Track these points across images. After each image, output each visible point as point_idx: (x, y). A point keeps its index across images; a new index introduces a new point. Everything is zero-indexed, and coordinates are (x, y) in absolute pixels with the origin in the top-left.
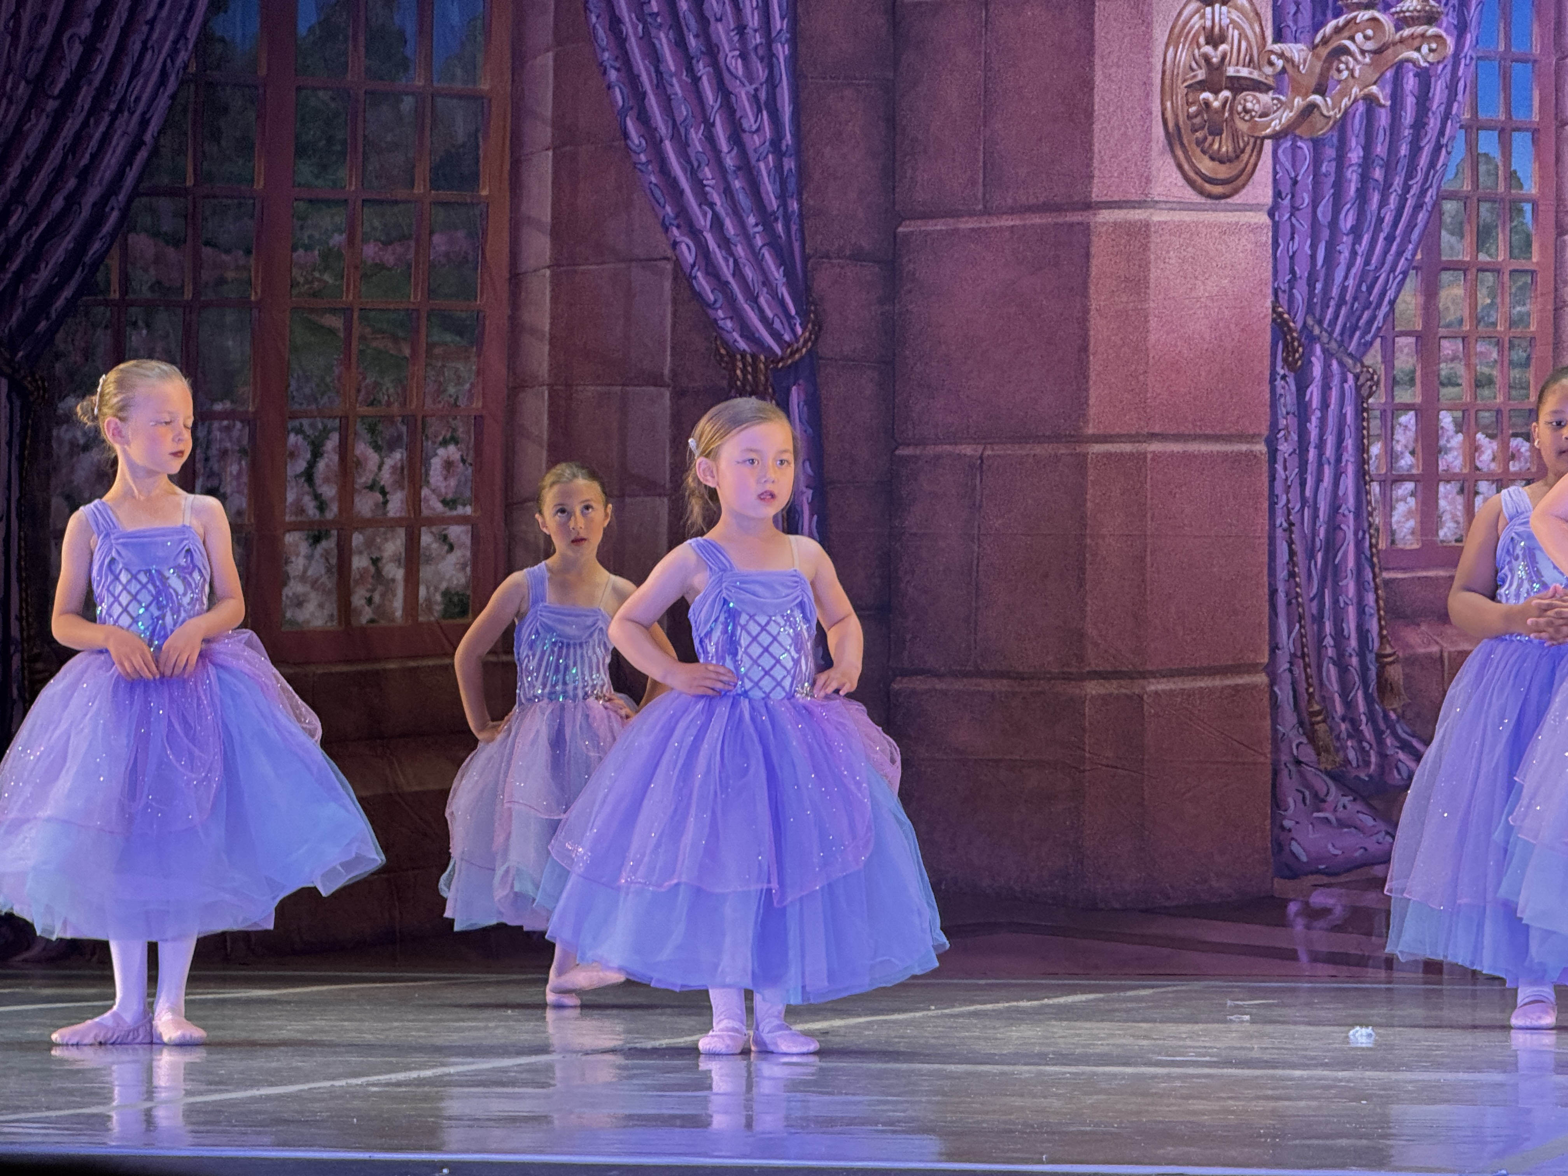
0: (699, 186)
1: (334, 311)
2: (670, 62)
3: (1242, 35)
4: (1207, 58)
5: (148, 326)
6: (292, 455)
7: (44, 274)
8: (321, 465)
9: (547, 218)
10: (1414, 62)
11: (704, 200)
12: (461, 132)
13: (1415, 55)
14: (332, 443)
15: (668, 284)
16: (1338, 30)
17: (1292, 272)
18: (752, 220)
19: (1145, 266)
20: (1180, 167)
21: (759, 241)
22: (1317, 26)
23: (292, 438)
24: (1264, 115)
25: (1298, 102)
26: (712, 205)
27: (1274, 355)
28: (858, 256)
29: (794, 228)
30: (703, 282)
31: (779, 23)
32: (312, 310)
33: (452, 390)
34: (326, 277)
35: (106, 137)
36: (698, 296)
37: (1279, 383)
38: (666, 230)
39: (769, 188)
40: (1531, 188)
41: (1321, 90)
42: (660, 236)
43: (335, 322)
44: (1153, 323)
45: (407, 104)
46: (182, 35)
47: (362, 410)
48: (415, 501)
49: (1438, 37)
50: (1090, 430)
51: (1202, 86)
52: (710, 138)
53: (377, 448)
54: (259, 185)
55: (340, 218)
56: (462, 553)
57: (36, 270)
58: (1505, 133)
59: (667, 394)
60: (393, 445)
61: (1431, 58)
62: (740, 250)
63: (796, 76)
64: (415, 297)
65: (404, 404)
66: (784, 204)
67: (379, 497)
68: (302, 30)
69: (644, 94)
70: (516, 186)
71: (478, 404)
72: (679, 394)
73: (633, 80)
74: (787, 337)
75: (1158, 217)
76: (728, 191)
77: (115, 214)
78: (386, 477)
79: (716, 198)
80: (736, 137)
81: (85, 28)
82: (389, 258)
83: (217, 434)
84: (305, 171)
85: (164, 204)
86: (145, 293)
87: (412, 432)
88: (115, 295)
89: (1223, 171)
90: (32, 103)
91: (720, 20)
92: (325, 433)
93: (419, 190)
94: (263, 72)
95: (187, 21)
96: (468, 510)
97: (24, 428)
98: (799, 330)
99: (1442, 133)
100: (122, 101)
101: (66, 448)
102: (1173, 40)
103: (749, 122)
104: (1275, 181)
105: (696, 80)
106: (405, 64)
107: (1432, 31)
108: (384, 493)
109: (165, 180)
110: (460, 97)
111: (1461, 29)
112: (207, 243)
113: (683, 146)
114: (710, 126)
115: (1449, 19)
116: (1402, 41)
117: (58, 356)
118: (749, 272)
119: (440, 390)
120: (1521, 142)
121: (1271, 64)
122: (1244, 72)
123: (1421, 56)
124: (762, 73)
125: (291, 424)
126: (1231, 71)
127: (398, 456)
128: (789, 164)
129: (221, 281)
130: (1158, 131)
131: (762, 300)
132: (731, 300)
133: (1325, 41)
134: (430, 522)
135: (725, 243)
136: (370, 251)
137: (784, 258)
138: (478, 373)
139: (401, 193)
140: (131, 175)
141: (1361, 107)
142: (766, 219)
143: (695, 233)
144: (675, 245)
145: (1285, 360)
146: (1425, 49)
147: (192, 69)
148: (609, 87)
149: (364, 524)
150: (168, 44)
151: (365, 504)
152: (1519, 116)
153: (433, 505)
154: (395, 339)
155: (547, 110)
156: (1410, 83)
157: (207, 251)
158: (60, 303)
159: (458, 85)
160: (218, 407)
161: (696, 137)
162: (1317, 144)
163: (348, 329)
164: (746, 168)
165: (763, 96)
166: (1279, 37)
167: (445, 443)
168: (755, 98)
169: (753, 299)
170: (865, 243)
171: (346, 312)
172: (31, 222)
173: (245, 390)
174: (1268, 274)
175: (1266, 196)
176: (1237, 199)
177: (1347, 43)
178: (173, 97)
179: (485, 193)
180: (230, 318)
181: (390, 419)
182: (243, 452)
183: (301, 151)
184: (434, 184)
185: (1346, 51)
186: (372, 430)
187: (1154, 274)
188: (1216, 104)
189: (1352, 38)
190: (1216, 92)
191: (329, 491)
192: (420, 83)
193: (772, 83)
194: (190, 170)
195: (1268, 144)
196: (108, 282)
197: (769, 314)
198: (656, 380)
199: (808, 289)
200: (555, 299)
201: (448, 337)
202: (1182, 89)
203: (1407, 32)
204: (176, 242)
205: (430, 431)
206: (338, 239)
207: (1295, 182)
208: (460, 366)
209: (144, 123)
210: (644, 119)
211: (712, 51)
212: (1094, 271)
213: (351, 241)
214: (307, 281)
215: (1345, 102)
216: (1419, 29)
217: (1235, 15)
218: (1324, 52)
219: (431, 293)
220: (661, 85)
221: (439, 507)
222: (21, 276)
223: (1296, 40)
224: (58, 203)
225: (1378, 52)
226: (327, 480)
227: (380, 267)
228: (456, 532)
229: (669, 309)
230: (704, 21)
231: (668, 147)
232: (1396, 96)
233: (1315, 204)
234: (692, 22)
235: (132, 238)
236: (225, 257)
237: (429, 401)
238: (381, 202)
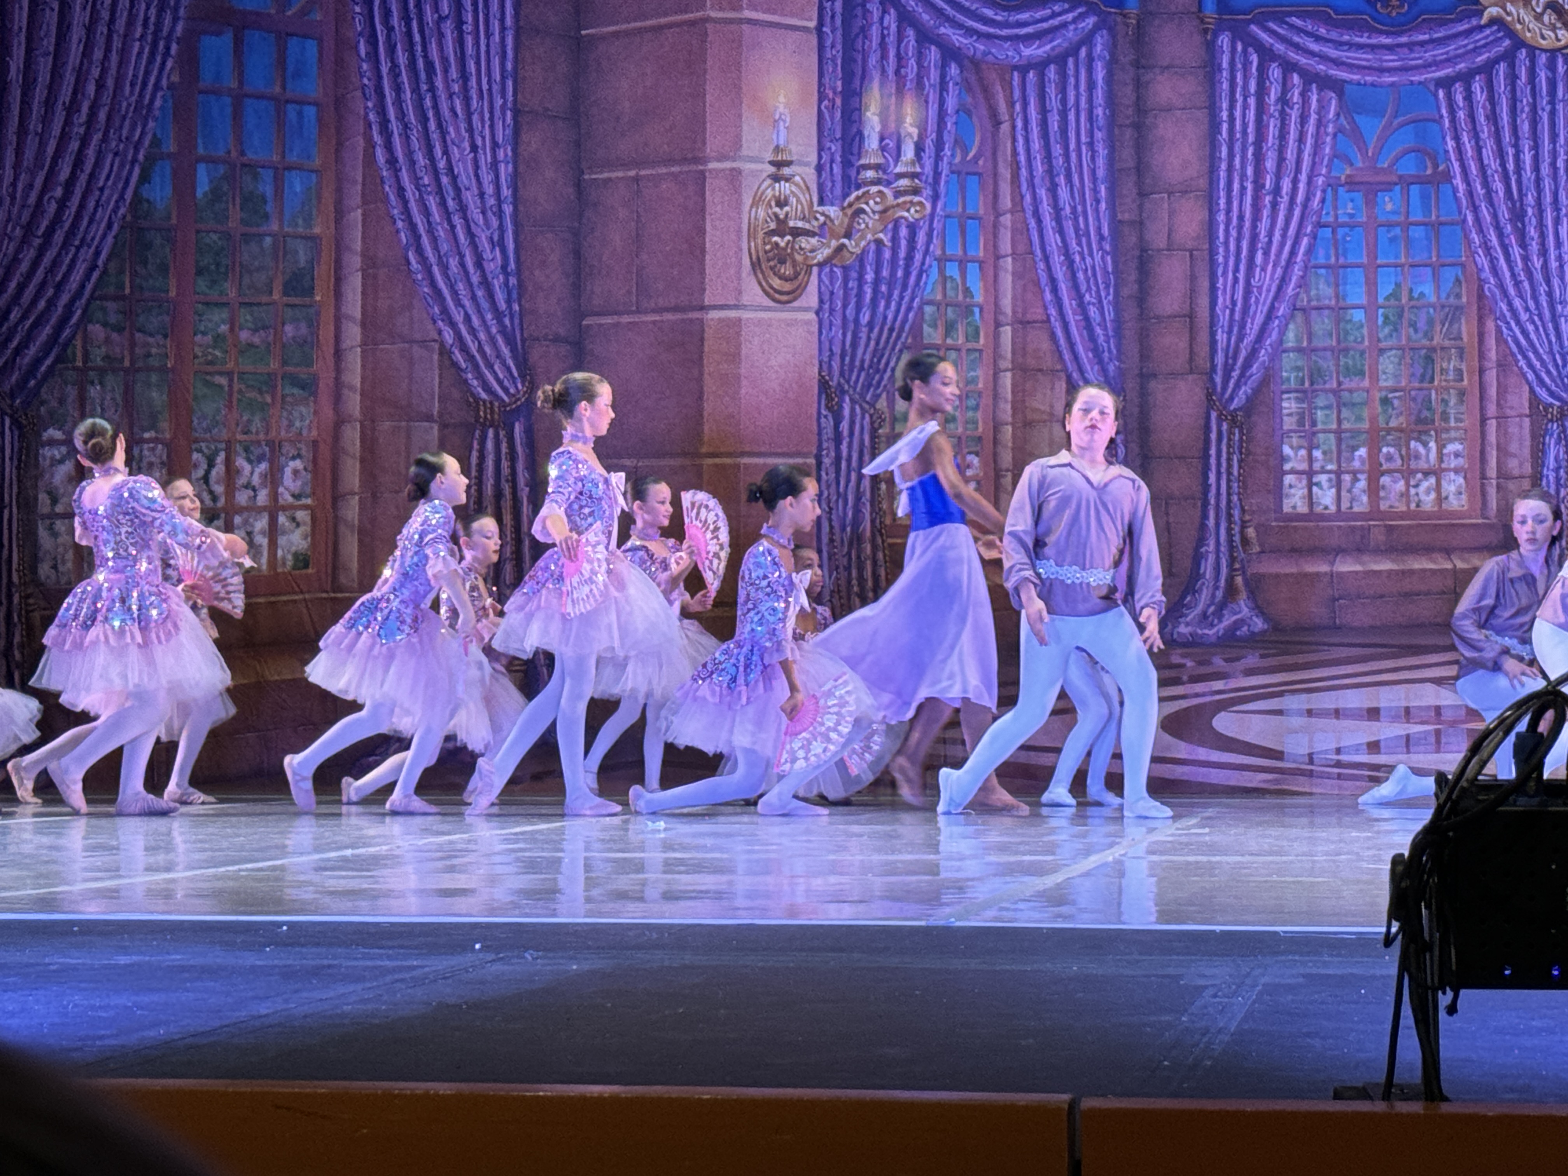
0: (455, 293)
1: (221, 374)
2: (436, 217)
3: (798, 201)
4: (776, 215)
5: (101, 383)
6: (196, 466)
7: (32, 351)
8: (214, 473)
9: (358, 315)
10: (906, 219)
11: (459, 304)
12: (302, 258)
13: (906, 214)
14: (221, 458)
15: (436, 357)
16: (858, 198)
17: (831, 350)
18: (489, 316)
19: (738, 346)
20: (760, 284)
21: (494, 330)
22: (845, 195)
23: (195, 456)
24: (812, 251)
25: (834, 243)
26: (463, 307)
27: (819, 403)
28: (557, 339)
29: (517, 321)
30: (458, 357)
31: (506, 192)
32: (207, 373)
33: (298, 424)
34: (218, 353)
35: (73, 261)
36: (455, 365)
37: (823, 420)
38: (434, 322)
39: (500, 297)
40: (979, 298)
41: (848, 235)
42: (430, 326)
43: (223, 381)
44: (744, 382)
45: (268, 240)
46: (122, 197)
47: (239, 437)
48: (274, 496)
49: (920, 203)
50: (704, 450)
51: (773, 233)
52: (463, 265)
53: (249, 461)
54: (173, 293)
55: (225, 314)
56: (306, 528)
57: (27, 347)
58: (962, 263)
59: (436, 427)
60: (260, 459)
61: (917, 216)
62: (482, 336)
63: (516, 224)
64: (274, 365)
65: (267, 434)
66: (510, 307)
67: (252, 493)
68: (199, 194)
69: (420, 237)
70: (338, 295)
71: (314, 433)
72: (444, 426)
73: (413, 227)
74: (512, 391)
75: (745, 315)
76: (474, 298)
77: (79, 312)
78: (256, 480)
79: (467, 303)
80: (479, 263)
81: (59, 192)
82: (256, 340)
83: (146, 453)
84: (202, 284)
85: (111, 305)
86: (99, 362)
87: (272, 451)
88: (79, 364)
89: (787, 287)
90: (25, 241)
91: (467, 189)
92: (216, 453)
93: (276, 296)
94: (174, 221)
95: (125, 188)
96: (309, 501)
97: (20, 449)
98: (520, 386)
99: (923, 264)
100: (83, 240)
101: (48, 462)
102: (755, 204)
103: (487, 255)
104: (820, 292)
105: (453, 227)
106: (266, 216)
107: (916, 199)
108: (254, 489)
109: (112, 290)
110: (302, 237)
111: (935, 198)
112: (139, 331)
113: (444, 268)
114: (462, 256)
115: (928, 192)
116: (898, 205)
117: (42, 403)
118: (488, 349)
119: (291, 425)
120: (973, 268)
121: (817, 219)
122: (800, 224)
123: (911, 215)
124: (495, 223)
125: (194, 446)
126: (791, 224)
127: (264, 466)
128: (513, 281)
129: (148, 355)
130: (746, 261)
131: (496, 367)
132: (476, 367)
133: (850, 205)
134: (284, 508)
135: (473, 331)
136: (244, 335)
137: (510, 341)
138: (316, 413)
139: (265, 299)
140: (89, 287)
141: (873, 247)
142: (498, 315)
143: (453, 324)
144: (440, 332)
145: (827, 407)
146: (912, 210)
147: (129, 218)
148: (398, 231)
149: (240, 510)
150: (112, 203)
151: (242, 498)
152: (971, 253)
153: (286, 498)
154: (261, 392)
155: (358, 246)
156: (904, 232)
157: (138, 335)
158: (43, 368)
159: (301, 230)
160: (147, 435)
161: (453, 263)
162: (845, 269)
163: (230, 386)
164: (486, 284)
165: (496, 238)
166: (821, 202)
167: (294, 458)
168: (491, 239)
169: (490, 367)
170: (562, 332)
171: (229, 374)
172: (24, 318)
173: (164, 425)
174: (816, 352)
175: (814, 302)
176: (796, 304)
177: (864, 206)
178: (115, 237)
179: (318, 298)
180: (154, 378)
181: (259, 443)
182: (162, 463)
183: (200, 272)
184: (286, 293)
185: (863, 211)
186: (247, 450)
187: (744, 351)
188: (782, 244)
189: (867, 203)
190: (782, 236)
191: (219, 489)
192: (275, 227)
193: (501, 228)
194: (127, 284)
195: (815, 270)
196: (74, 354)
197: (501, 376)
198: (429, 418)
199: (526, 360)
200: (363, 366)
201: (296, 391)
202: (761, 234)
203: (901, 200)
204: (119, 329)
205: (284, 451)
206: (224, 328)
207: (832, 293)
208: (303, 409)
209: (97, 253)
210: (420, 251)
211: (463, 209)
212: (706, 349)
213: (232, 329)
214: (204, 355)
215: (863, 243)
216: (908, 198)
217: (794, 188)
218: (849, 212)
219: (285, 363)
220: (431, 231)
221: (290, 499)
222: (17, 351)
223: (832, 204)
224: (42, 304)
225: (884, 211)
226: (218, 483)
227: (250, 345)
228: (301, 515)
229: (437, 372)
230: (458, 190)
231: (436, 269)
232: (895, 239)
233: (845, 306)
234: (450, 189)
235: (90, 327)
236: (151, 340)
237: (283, 433)
238: (251, 304)
